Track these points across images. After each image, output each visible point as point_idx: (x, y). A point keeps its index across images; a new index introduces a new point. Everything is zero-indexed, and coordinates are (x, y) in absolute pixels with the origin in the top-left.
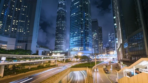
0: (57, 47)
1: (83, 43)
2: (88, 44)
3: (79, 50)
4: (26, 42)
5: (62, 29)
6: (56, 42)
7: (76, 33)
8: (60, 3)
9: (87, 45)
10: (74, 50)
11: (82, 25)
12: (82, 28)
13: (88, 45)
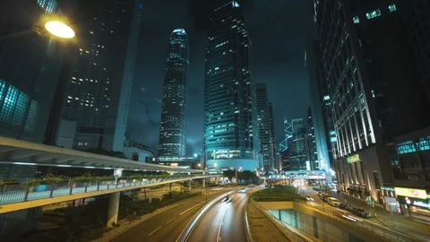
0: (164, 146)
1: (240, 140)
2: (252, 144)
3: (231, 156)
4: (101, 131)
5: (177, 105)
6: (161, 135)
7: (222, 114)
8: (172, 43)
9: (250, 145)
10: (217, 155)
11: (236, 95)
12: (236, 104)
13: (252, 146)
